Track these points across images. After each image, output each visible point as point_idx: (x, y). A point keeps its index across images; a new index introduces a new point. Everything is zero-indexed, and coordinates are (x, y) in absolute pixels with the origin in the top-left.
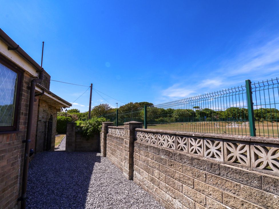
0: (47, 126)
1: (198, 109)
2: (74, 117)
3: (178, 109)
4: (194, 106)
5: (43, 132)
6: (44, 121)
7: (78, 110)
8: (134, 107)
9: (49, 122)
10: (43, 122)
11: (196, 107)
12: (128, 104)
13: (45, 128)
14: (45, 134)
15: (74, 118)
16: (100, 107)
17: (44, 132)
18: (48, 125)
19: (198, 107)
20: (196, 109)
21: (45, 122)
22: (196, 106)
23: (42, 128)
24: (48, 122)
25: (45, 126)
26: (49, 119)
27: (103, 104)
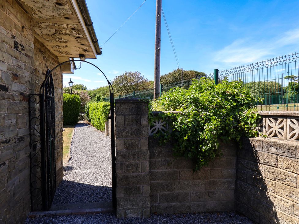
0: (38, 114)
1: (293, 81)
2: (83, 96)
3: (251, 81)
4: (287, 75)
5: (21, 139)
6: (21, 94)
7: (84, 87)
8: (184, 77)
9: (41, 96)
10: (18, 98)
11: (289, 78)
12: (174, 73)
13: (30, 121)
14: (30, 144)
15: (83, 98)
16: (125, 77)
17: (28, 140)
18: (41, 110)
19: (293, 77)
20: (290, 81)
21: (28, 98)
22: (290, 75)
23: (14, 121)
24: (38, 98)
25: (30, 111)
26: (43, 85)
27: (130, 73)
